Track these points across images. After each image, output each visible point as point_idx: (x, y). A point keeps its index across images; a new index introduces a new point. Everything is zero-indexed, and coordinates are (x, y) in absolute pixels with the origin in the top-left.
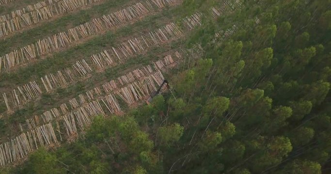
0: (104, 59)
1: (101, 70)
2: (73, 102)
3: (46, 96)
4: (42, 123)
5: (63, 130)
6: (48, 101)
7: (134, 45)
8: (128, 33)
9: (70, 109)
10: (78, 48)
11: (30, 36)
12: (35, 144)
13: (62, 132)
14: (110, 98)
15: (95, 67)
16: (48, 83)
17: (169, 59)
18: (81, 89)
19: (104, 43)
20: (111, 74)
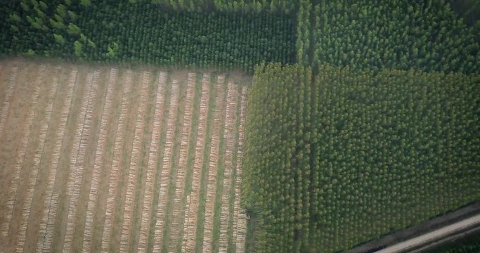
0: (225, 210)
1: (228, 213)
2: (234, 226)
3: (227, 233)
4: (236, 237)
5: (241, 232)
6: (230, 232)
7: (224, 198)
8: (218, 197)
9: (236, 228)
10: (215, 216)
11: (200, 229)
12: (241, 242)
13: (242, 234)
14: (239, 215)
15: (226, 214)
16: (223, 230)
17: (237, 190)
18: (231, 222)
19: (218, 206)
20: (231, 211)
